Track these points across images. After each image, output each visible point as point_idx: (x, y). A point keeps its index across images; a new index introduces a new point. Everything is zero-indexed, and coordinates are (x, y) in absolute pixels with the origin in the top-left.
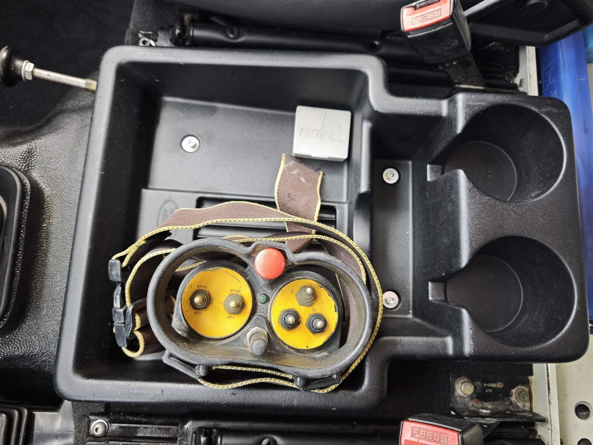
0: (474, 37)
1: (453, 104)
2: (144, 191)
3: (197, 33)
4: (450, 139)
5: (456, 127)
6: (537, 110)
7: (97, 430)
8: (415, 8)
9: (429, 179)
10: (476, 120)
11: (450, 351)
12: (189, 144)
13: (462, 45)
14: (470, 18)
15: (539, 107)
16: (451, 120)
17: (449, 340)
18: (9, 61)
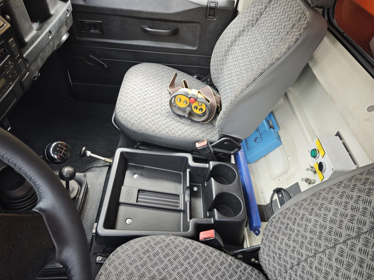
0: (214, 151)
1: (209, 165)
2: (122, 186)
3: (141, 147)
4: (209, 172)
5: (210, 169)
6: (229, 166)
7: (99, 259)
8: (199, 143)
9: (206, 185)
10: (215, 167)
11: (213, 222)
12: (135, 176)
13: (211, 152)
14: (212, 147)
15: (230, 165)
16: (209, 168)
17: (212, 219)
18: (85, 150)
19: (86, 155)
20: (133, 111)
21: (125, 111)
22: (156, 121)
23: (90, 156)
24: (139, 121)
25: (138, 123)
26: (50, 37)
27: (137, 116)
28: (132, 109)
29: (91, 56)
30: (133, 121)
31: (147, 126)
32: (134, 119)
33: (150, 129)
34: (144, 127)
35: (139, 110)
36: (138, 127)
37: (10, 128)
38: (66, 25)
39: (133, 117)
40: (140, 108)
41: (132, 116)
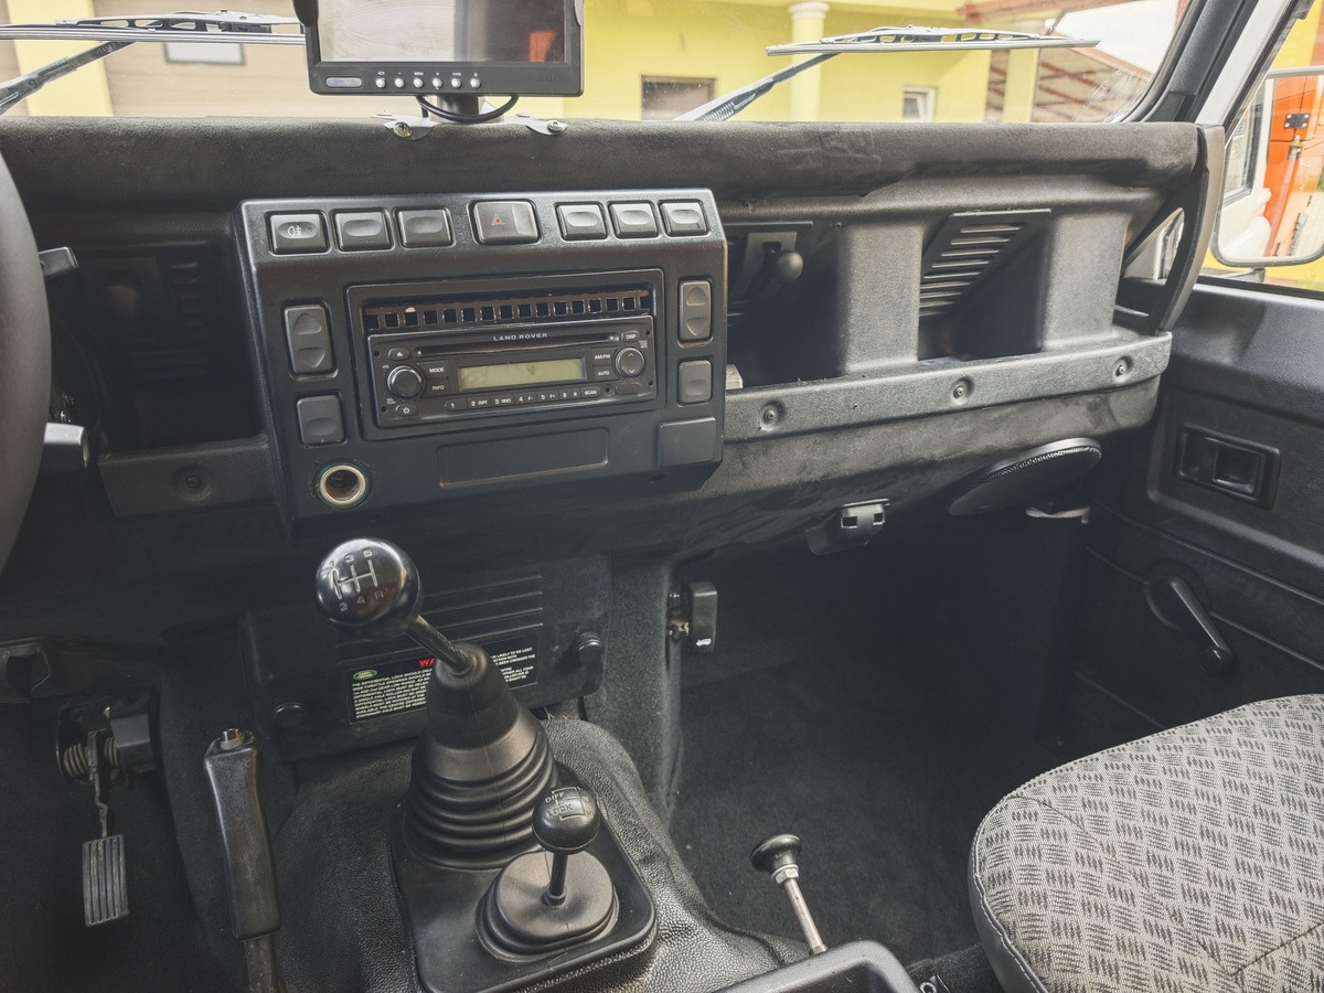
18: (783, 848)
19: (771, 870)
20: (1071, 829)
21: (1034, 807)
22: (1147, 964)
23: (783, 887)
24: (1043, 887)
25: (1028, 889)
26: (959, 403)
27: (1063, 862)
28: (1078, 822)
29: (1174, 585)
30: (1015, 864)
31: (1054, 940)
32: (1027, 861)
33: (1054, 965)
34: (1034, 934)
35: (1109, 849)
36: (1007, 908)
37: (707, 642)
38: (1092, 408)
39: (1036, 852)
40: (1130, 850)
41: (1033, 844)
